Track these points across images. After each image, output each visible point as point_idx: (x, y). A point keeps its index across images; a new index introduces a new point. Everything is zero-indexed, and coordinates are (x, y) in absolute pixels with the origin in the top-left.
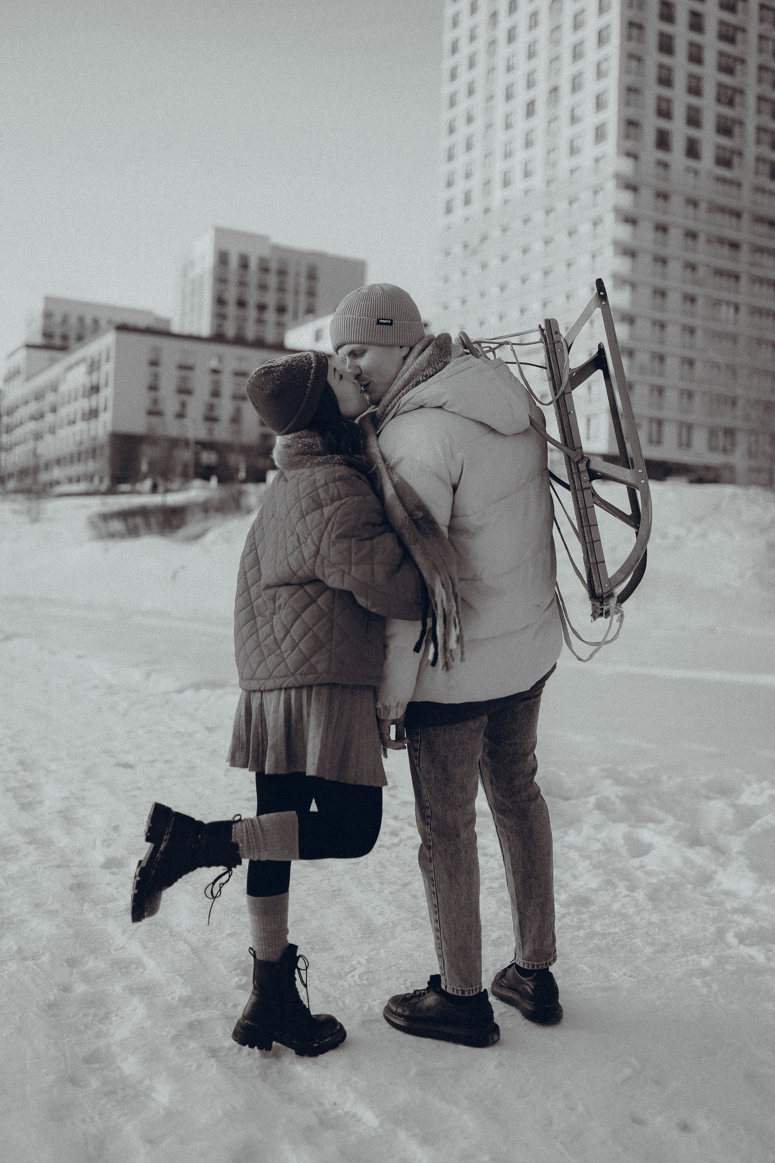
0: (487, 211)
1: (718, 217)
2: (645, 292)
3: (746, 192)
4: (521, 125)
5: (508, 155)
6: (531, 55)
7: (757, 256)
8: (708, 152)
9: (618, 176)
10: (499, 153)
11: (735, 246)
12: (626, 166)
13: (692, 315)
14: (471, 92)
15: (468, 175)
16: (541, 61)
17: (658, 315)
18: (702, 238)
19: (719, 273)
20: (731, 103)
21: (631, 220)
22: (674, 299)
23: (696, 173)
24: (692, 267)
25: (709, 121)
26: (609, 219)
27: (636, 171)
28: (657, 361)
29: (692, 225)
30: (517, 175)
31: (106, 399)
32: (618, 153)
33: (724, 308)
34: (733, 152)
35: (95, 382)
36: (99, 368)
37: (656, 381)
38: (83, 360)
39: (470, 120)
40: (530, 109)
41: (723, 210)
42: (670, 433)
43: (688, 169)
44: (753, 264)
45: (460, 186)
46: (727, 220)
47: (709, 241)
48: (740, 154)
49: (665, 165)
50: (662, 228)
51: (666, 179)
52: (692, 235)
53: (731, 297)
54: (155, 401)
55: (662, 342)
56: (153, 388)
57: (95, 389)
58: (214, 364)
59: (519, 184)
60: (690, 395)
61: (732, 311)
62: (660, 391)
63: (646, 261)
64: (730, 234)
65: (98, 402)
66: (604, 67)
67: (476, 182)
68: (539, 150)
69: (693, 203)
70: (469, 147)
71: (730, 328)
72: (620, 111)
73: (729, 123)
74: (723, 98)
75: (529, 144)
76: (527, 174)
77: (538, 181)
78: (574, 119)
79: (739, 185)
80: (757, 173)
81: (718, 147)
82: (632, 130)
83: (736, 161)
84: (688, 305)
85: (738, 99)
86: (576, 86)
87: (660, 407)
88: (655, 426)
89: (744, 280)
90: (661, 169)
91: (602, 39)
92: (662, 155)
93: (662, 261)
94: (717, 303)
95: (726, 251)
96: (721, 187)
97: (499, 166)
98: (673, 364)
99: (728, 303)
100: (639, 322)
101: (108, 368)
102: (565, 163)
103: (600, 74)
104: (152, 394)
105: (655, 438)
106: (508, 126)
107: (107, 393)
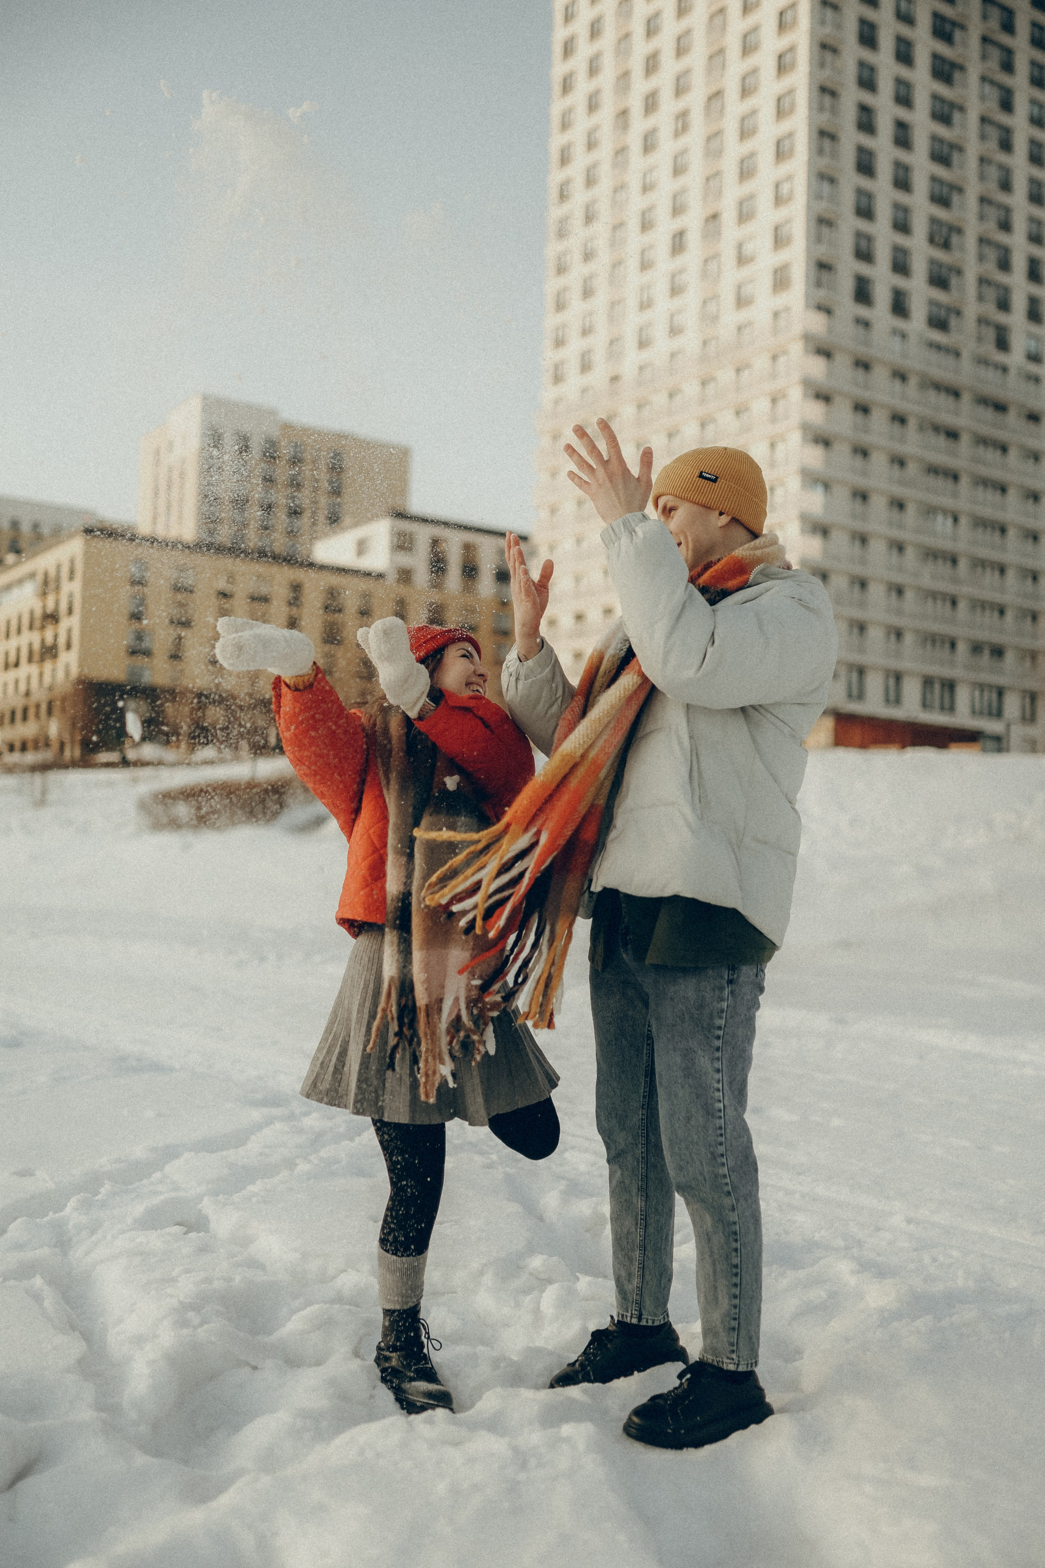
0: (615, 379)
1: (932, 396)
2: (842, 494)
3: (966, 363)
4: (664, 264)
5: (645, 305)
6: (678, 170)
7: (981, 449)
8: (919, 311)
9: (807, 338)
10: (632, 302)
11: (953, 435)
12: (817, 323)
13: (901, 526)
14: (589, 218)
15: (586, 332)
16: (694, 178)
17: (859, 526)
18: (912, 423)
19: (933, 470)
20: (946, 245)
21: (824, 397)
22: (879, 503)
23: (904, 336)
24: (900, 462)
25: (919, 267)
26: (796, 393)
27: (830, 330)
28: (857, 588)
29: (903, 406)
30: (659, 332)
31: (69, 631)
32: (807, 306)
33: (940, 518)
34: (949, 310)
35: (50, 606)
36: (58, 588)
37: (857, 614)
38: (32, 575)
39: (588, 256)
40: (678, 243)
41: (938, 386)
42: (875, 684)
43: (895, 332)
44: (976, 460)
45: (575, 346)
46: (944, 401)
47: (921, 428)
48: (958, 313)
49: (866, 324)
50: (862, 409)
51: (867, 343)
52: (899, 419)
53: (947, 502)
54: (139, 637)
55: (863, 562)
56: (136, 616)
57: (52, 618)
58: (222, 584)
59: (662, 345)
60: (899, 634)
61: (950, 521)
62: (862, 628)
63: (842, 450)
64: (948, 419)
65: (56, 637)
66: (785, 188)
67: (599, 341)
68: (692, 299)
69: (901, 376)
70: (587, 292)
71: (947, 545)
72: (808, 250)
73: (944, 271)
74: (937, 239)
75: (675, 290)
76: (675, 331)
77: (690, 341)
78: (742, 260)
79: (957, 354)
80: (980, 339)
81: (932, 303)
82: (825, 276)
83: (953, 322)
84: (895, 514)
85: (955, 239)
86: (745, 215)
87: (862, 650)
88: (855, 676)
89: (964, 481)
90: (861, 330)
91: (781, 153)
92: (862, 311)
93: (863, 452)
94: (930, 511)
95: (942, 441)
96: (934, 357)
97: (632, 320)
98: (877, 591)
99: (945, 512)
100: (835, 534)
101: (72, 588)
102: (730, 318)
103: (779, 200)
104: (136, 625)
105: (855, 692)
106: (645, 265)
107: (71, 624)
